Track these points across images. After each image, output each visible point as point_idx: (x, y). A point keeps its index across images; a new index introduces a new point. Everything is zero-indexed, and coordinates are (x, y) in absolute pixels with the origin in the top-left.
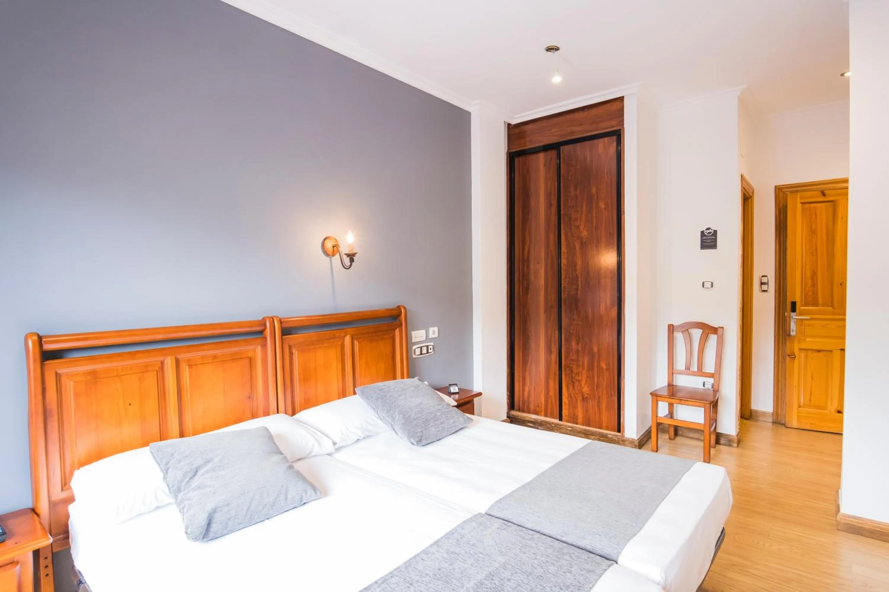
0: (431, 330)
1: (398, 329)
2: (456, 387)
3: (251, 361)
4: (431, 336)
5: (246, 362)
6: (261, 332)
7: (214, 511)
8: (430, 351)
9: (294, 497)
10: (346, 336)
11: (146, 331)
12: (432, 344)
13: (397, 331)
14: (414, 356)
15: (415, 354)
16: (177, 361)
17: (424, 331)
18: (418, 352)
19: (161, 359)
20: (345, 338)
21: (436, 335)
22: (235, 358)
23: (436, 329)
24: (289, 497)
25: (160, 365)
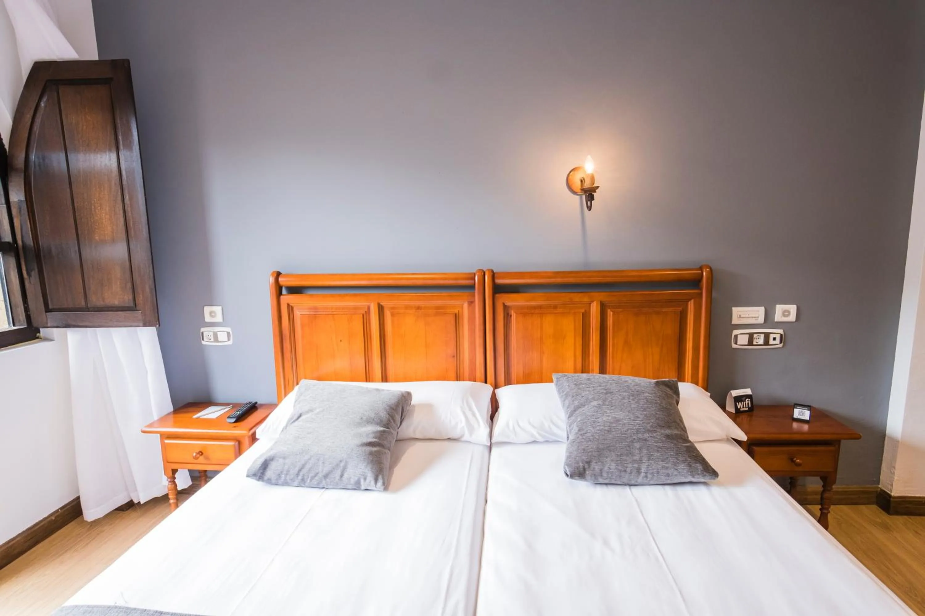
0: (779, 308)
1: (692, 301)
2: (807, 411)
3: (457, 317)
4: (778, 317)
5: (452, 319)
6: (472, 287)
7: (272, 459)
8: (771, 342)
9: (350, 478)
10: (592, 302)
11: (354, 276)
12: (781, 331)
13: (691, 303)
14: (734, 346)
15: (736, 343)
16: (381, 309)
17: (762, 310)
18: (743, 340)
19: (368, 304)
20: (592, 305)
21: (792, 318)
22: (440, 311)
23: (793, 309)
24: (346, 476)
25: (366, 310)
